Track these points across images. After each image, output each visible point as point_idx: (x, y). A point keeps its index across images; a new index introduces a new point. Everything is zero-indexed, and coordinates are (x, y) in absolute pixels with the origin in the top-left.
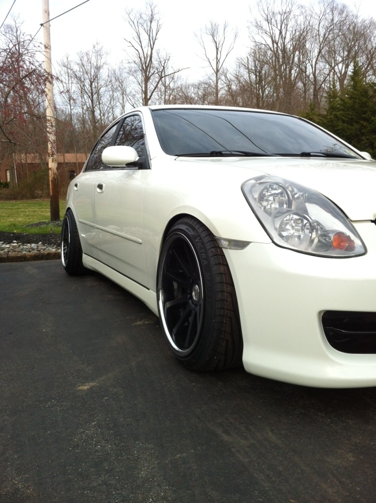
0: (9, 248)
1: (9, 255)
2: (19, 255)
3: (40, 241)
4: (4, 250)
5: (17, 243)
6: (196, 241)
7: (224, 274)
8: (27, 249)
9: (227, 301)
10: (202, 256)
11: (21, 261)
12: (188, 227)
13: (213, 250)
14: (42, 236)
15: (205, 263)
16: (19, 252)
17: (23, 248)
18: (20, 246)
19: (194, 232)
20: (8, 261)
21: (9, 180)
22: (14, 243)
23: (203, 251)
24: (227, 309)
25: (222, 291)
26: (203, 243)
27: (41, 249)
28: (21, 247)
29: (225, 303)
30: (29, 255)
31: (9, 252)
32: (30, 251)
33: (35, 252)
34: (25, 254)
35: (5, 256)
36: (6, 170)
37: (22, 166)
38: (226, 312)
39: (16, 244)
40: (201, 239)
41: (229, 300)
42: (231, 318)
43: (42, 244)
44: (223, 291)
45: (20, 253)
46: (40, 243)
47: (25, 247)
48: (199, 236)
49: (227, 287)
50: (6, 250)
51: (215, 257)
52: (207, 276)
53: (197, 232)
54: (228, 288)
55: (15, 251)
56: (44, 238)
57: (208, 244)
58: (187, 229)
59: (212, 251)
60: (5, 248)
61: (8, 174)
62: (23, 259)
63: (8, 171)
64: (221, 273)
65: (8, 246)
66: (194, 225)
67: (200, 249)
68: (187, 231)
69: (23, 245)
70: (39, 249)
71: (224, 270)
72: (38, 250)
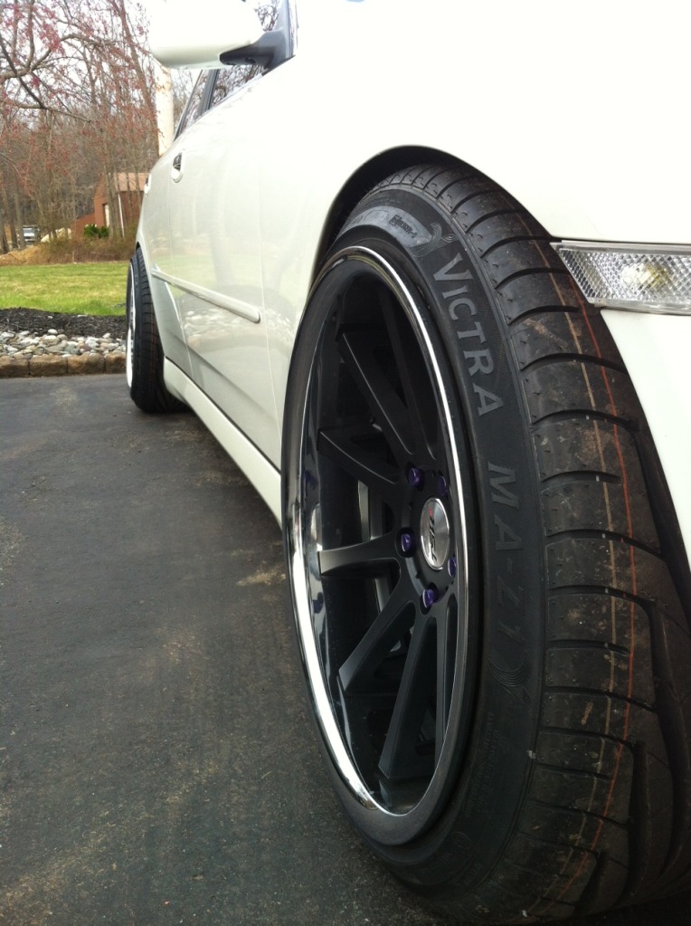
0: (36, 345)
1: (31, 361)
2: (53, 361)
3: (108, 331)
4: (24, 348)
5: (56, 335)
6: (441, 275)
7: (606, 477)
8: (75, 347)
9: (619, 649)
10: (471, 362)
11: (59, 375)
12: (400, 212)
13: (541, 328)
14: (116, 321)
15: (488, 401)
16: (55, 354)
17: (67, 345)
18: (60, 341)
19: (431, 231)
20: (29, 374)
21: (108, 224)
22: (50, 334)
23: (478, 331)
24: (618, 696)
25: (593, 588)
26: (476, 289)
27: (106, 348)
28: (64, 342)
29: (611, 658)
30: (76, 362)
31: (33, 353)
32: (79, 354)
33: (92, 354)
34: (67, 358)
35: (23, 363)
36: (104, 205)
37: (131, 195)
38: (611, 711)
39: (53, 337)
40: (466, 264)
41: (636, 639)
42: (636, 749)
43: (111, 337)
44: (599, 589)
45: (57, 356)
46: (107, 335)
47: (70, 343)
48: (456, 247)
49: (623, 562)
50: (28, 350)
51: (553, 367)
52: (494, 482)
53: (447, 230)
54: (633, 570)
55: (47, 353)
56: (116, 325)
57: (507, 291)
58: (397, 221)
59: (531, 330)
60: (28, 344)
61: (107, 211)
62: (62, 370)
63: (107, 207)
64: (584, 474)
65: (36, 340)
66: (429, 197)
67: (462, 324)
68: (394, 231)
69: (69, 338)
70: (102, 348)
71: (610, 452)
72: (98, 351)
